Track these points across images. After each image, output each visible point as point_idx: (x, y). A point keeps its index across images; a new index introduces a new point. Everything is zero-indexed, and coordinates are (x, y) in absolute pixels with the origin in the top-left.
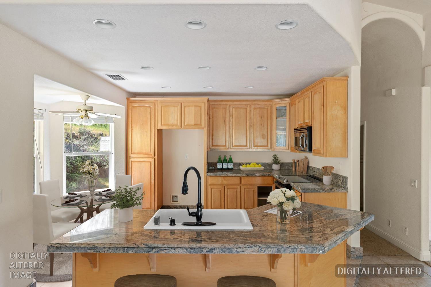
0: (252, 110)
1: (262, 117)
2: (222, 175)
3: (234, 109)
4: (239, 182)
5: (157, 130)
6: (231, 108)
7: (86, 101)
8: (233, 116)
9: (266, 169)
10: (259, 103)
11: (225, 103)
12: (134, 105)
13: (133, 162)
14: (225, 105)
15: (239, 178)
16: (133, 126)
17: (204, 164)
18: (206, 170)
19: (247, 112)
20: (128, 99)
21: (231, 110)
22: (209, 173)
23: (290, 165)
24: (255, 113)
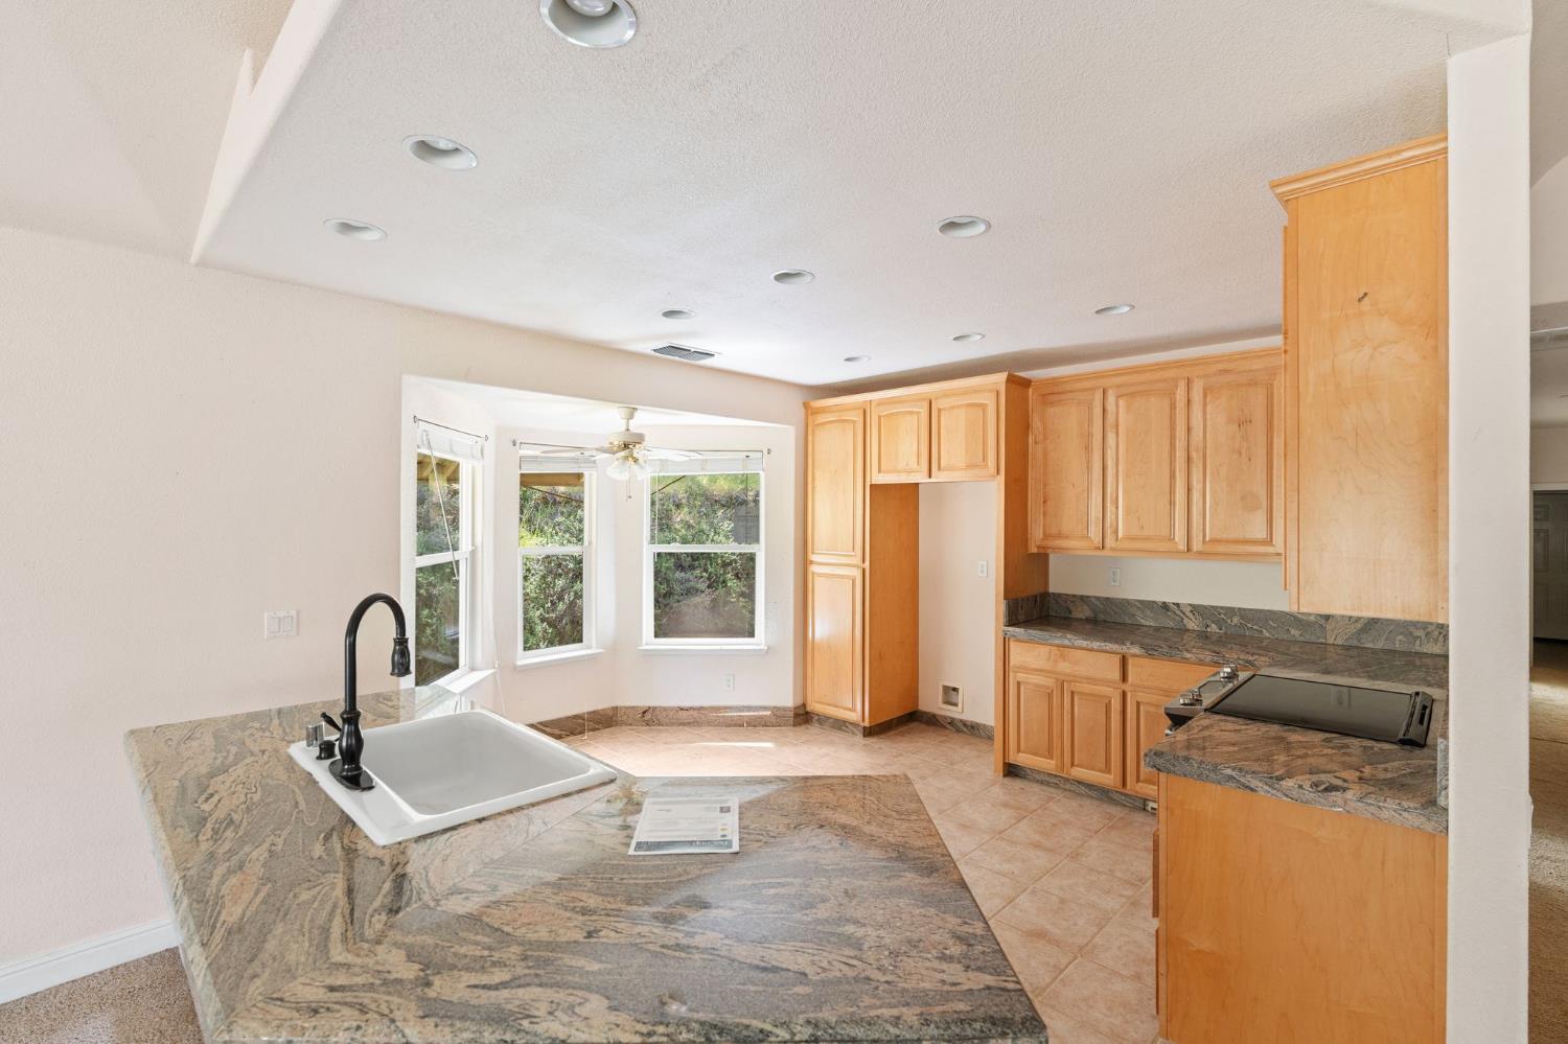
0: (1197, 396)
1: (1243, 423)
2: (1050, 641)
3: (1121, 402)
4: (1116, 675)
5: (871, 485)
6: (1111, 399)
7: (630, 421)
8: (1120, 429)
9: (1285, 637)
10: (1230, 366)
11: (1087, 384)
12: (821, 418)
13: (816, 578)
14: (1089, 389)
15: (1116, 659)
16: (816, 476)
17: (997, 595)
18: (1002, 619)
19: (1173, 407)
20: (806, 405)
21: (1111, 407)
22: (1011, 629)
23: (1421, 633)
24: (1208, 407)
